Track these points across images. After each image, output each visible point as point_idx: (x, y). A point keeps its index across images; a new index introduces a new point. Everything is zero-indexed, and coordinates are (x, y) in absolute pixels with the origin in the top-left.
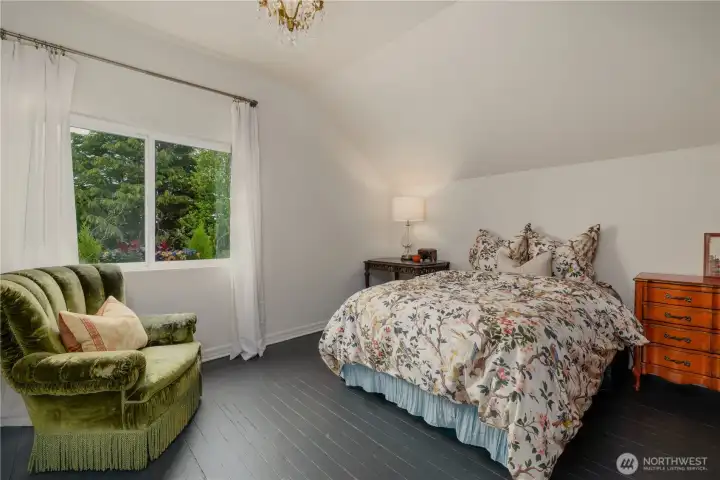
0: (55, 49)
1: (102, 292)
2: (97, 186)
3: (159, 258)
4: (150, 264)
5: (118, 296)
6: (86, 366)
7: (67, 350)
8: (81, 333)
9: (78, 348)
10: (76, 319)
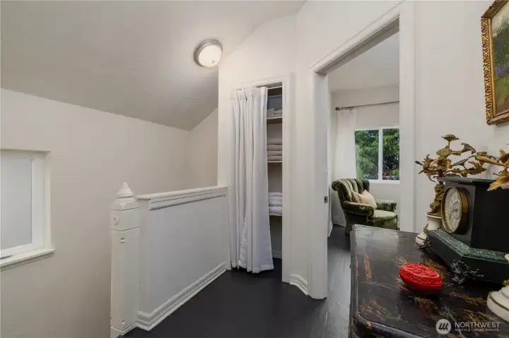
0: (351, 108)
1: (362, 188)
2: (363, 140)
3: (384, 179)
4: (380, 180)
5: (368, 190)
6: (358, 206)
7: (353, 201)
8: (357, 199)
9: (356, 202)
10: (356, 194)
